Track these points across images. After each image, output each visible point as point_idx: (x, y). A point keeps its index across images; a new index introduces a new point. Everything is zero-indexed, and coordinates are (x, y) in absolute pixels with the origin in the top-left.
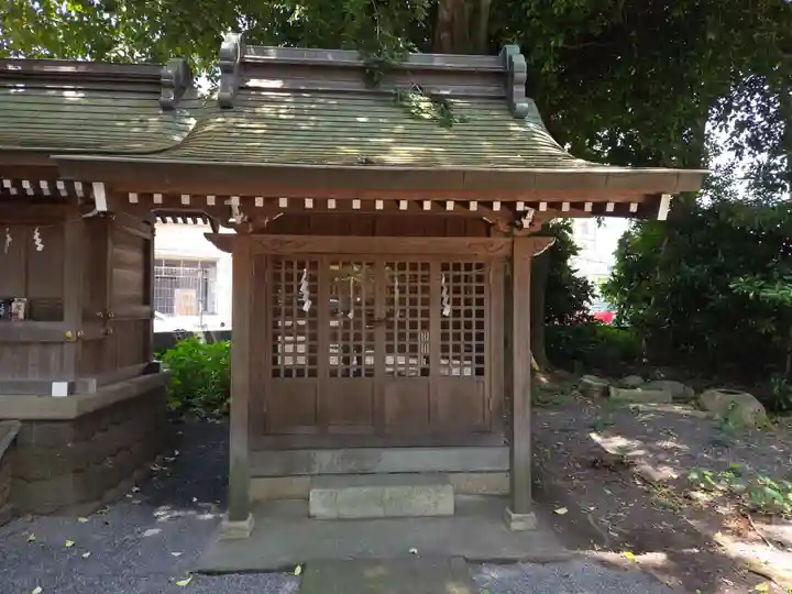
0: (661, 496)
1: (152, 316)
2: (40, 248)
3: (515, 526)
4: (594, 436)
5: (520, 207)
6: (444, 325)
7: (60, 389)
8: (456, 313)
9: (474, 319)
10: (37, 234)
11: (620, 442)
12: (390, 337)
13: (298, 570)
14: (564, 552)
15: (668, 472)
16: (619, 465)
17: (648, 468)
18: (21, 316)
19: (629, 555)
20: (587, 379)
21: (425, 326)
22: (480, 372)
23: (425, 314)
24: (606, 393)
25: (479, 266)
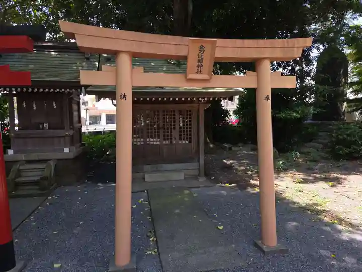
0: (240, 173)
1: (82, 127)
2: (55, 107)
3: (200, 180)
4: (225, 161)
5: (200, 99)
6: (180, 128)
7: (67, 150)
8: (183, 125)
9: (188, 126)
10: (54, 103)
11: (232, 161)
12: (164, 132)
13: (146, 191)
14: (212, 185)
15: (243, 168)
16: (230, 167)
17: (237, 167)
18: (47, 128)
19: (228, 185)
20: (225, 145)
21: (175, 129)
22: (190, 142)
23: (175, 125)
24: (230, 148)
25: (190, 111)
